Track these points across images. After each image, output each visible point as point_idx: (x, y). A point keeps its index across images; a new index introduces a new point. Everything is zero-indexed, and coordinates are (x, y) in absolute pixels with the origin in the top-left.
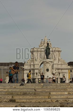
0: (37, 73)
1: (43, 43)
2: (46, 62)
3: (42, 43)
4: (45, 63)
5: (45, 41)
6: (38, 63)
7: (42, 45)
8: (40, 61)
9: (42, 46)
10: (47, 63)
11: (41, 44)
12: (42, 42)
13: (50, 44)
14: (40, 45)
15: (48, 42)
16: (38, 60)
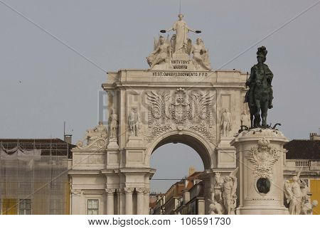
0: (135, 193)
1: (165, 45)
2: (256, 146)
3: (162, 47)
4: (249, 147)
5: (175, 37)
6: (142, 144)
7: (163, 55)
8: (154, 134)
9: (164, 60)
10: (262, 147)
11: (159, 51)
12: (161, 43)
13: (202, 52)
14: (151, 59)
15: (189, 41)
16: (144, 129)
